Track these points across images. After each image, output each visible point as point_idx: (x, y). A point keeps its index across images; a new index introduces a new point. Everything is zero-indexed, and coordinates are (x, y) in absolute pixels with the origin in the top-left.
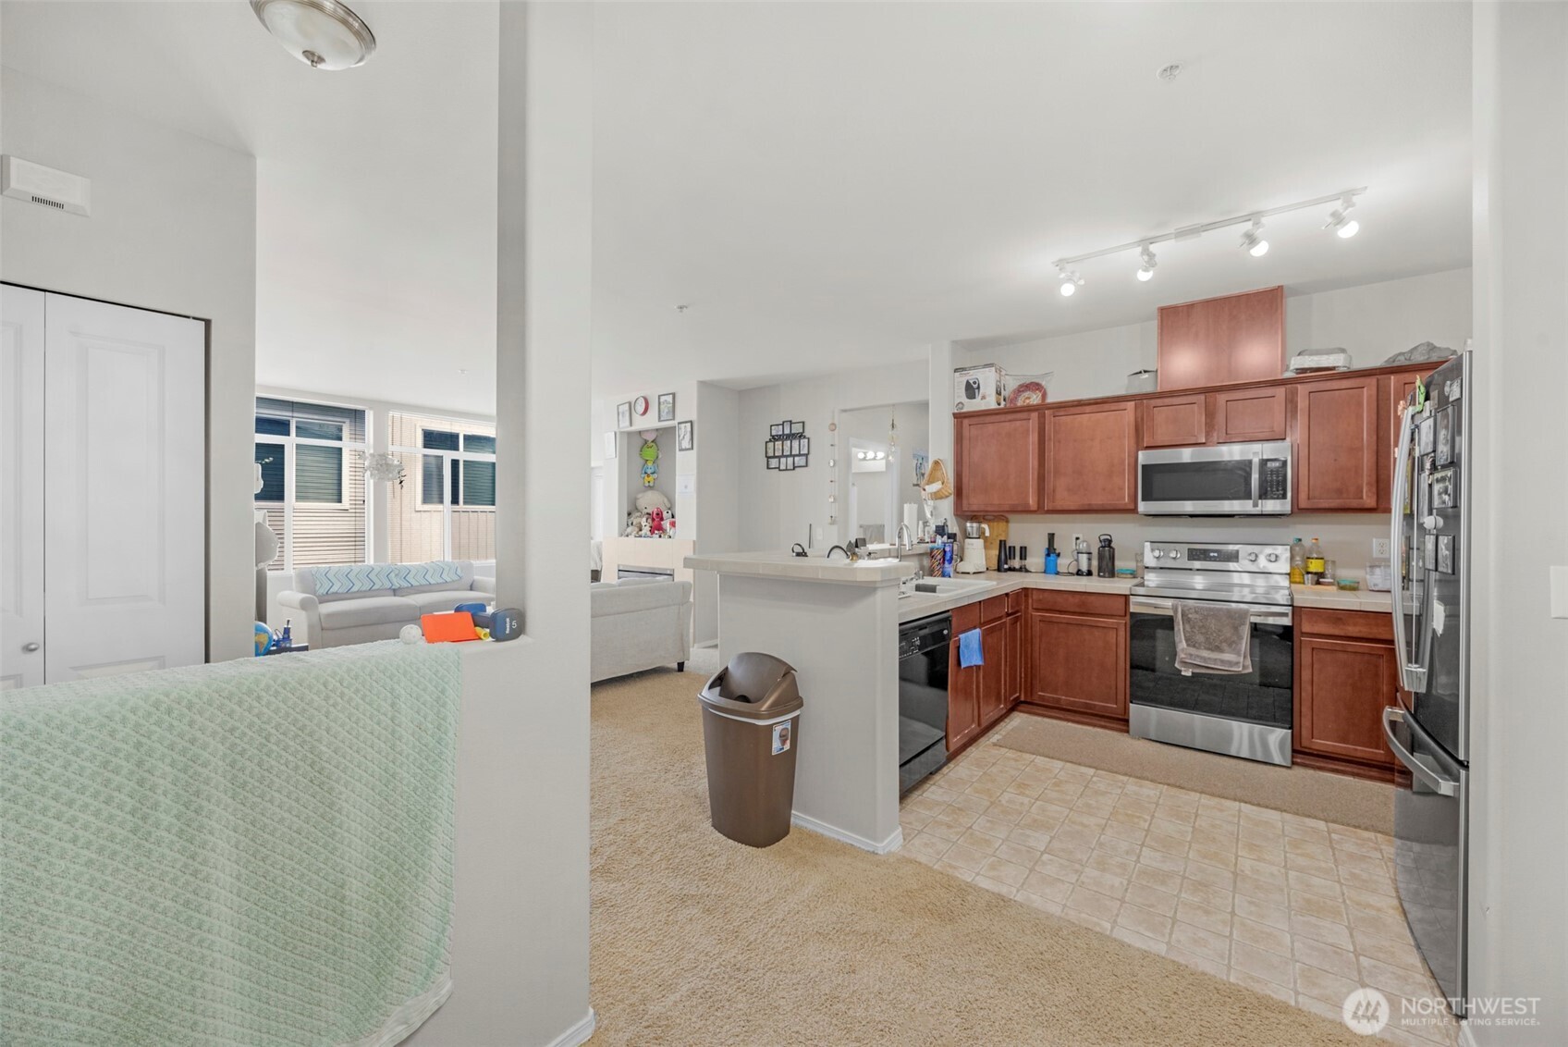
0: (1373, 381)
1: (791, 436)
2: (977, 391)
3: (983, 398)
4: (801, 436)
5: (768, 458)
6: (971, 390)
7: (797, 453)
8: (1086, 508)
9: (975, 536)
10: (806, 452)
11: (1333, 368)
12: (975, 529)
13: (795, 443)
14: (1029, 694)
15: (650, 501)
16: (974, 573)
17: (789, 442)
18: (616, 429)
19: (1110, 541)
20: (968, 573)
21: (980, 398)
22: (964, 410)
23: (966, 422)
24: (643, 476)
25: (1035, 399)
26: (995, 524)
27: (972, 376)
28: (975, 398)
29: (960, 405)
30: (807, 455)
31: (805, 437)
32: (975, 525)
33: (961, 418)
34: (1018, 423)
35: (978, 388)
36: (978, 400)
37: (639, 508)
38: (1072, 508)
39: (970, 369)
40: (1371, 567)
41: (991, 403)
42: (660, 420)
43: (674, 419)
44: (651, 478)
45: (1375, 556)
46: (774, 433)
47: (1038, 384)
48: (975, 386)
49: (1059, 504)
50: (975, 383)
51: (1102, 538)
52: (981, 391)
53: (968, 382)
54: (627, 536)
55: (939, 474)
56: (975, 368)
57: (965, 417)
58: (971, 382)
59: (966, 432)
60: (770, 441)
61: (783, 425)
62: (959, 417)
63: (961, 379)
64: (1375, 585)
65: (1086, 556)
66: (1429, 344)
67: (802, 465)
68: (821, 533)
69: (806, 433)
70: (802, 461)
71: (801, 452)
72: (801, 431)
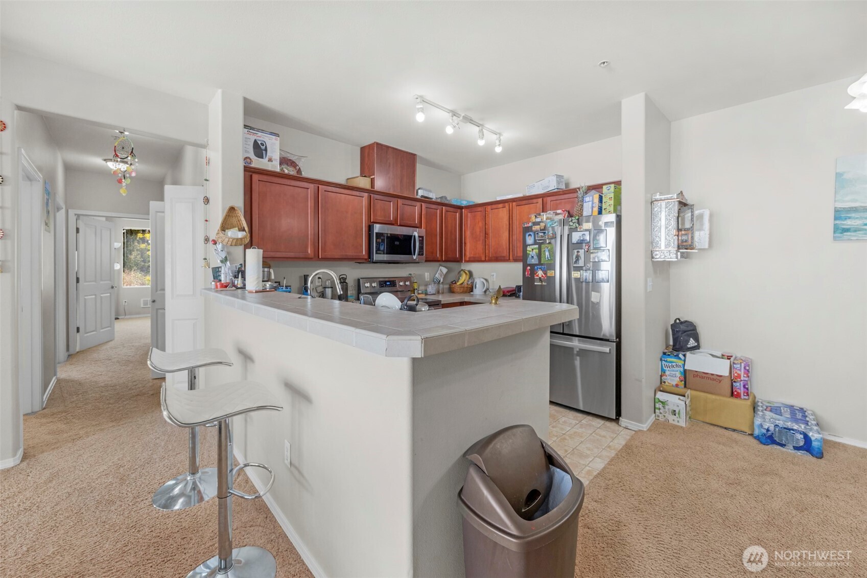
0: (440, 207)
2: (264, 152)
3: (270, 160)
6: (259, 150)
11: (431, 199)
12: (266, 273)
19: (346, 279)
21: (267, 159)
22: (253, 165)
23: (256, 177)
25: (293, 171)
27: (262, 137)
28: (263, 158)
29: (248, 160)
34: (299, 189)
35: (266, 150)
36: (265, 160)
38: (336, 257)
39: (258, 130)
40: (429, 285)
41: (275, 167)
45: (426, 280)
47: (294, 162)
48: (263, 147)
49: (329, 254)
50: (262, 144)
51: (341, 277)
52: (268, 154)
53: (255, 141)
55: (234, 220)
56: (263, 131)
57: (254, 172)
58: (259, 142)
59: (255, 187)
62: (250, 172)
63: (248, 136)
64: (430, 292)
65: (330, 289)
66: (446, 198)
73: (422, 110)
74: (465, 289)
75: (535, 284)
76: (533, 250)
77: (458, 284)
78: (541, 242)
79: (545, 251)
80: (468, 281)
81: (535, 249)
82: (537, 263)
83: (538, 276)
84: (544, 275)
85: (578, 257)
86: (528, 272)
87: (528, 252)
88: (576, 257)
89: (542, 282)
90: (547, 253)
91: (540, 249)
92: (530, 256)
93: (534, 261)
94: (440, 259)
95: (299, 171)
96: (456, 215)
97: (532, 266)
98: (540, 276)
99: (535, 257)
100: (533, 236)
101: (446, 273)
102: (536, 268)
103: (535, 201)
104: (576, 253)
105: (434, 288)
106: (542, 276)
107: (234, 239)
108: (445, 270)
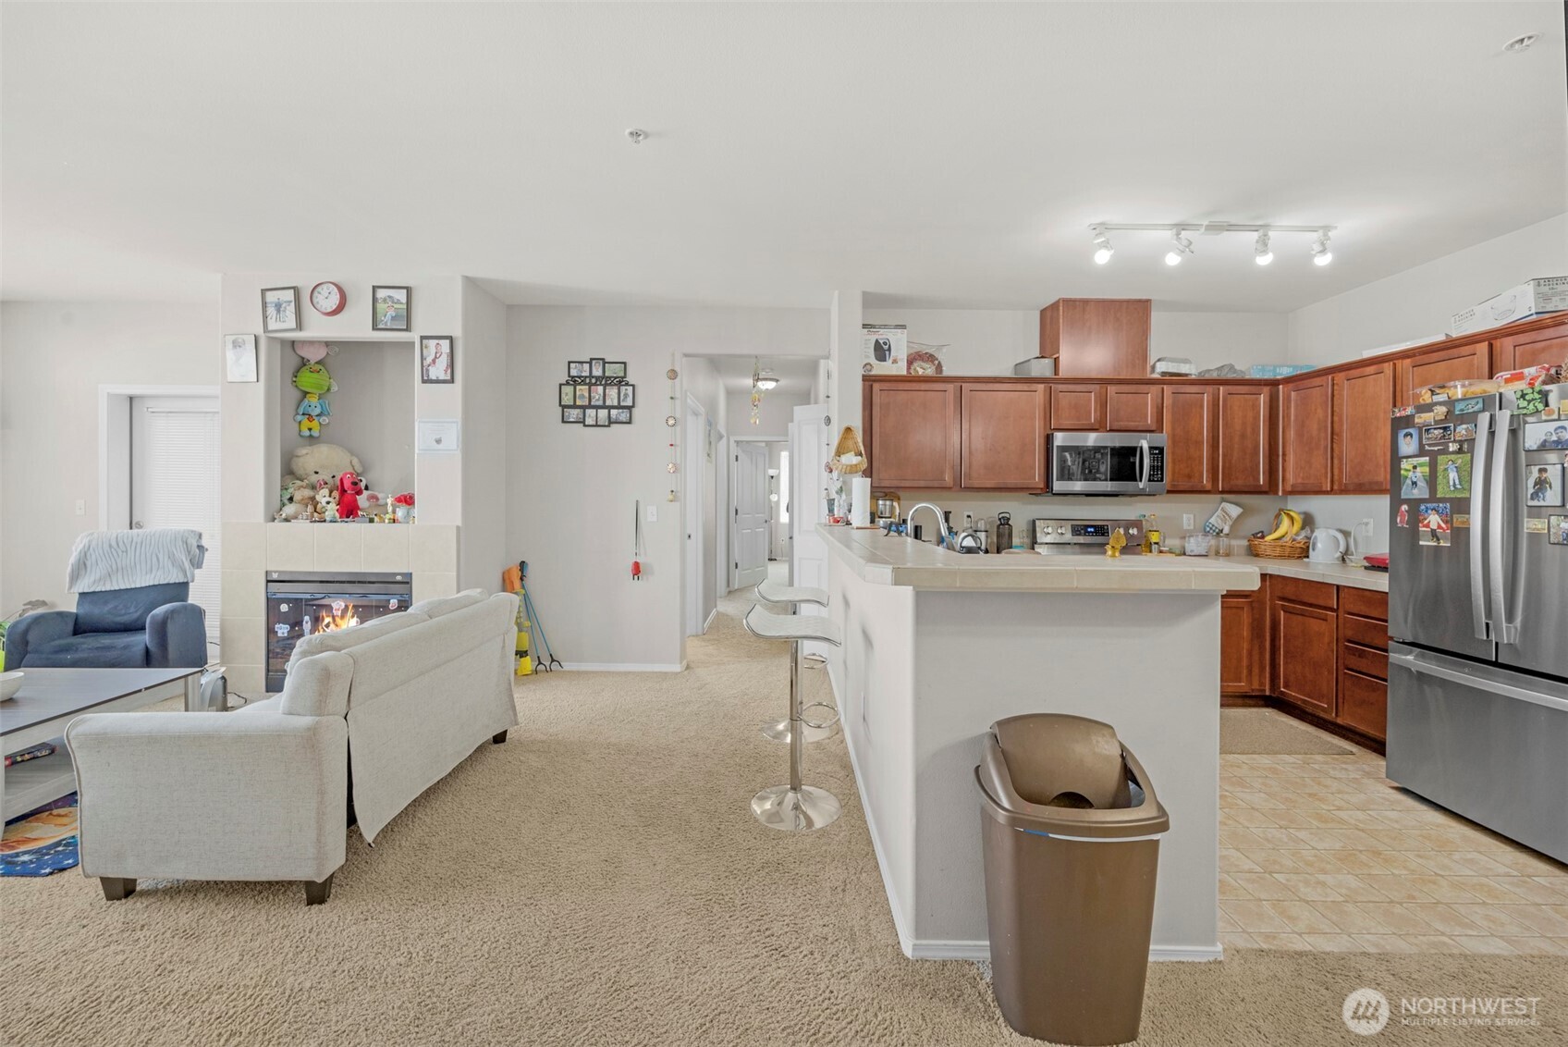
0: (1210, 389)
1: (605, 381)
2: (887, 353)
3: (895, 361)
4: (621, 382)
5: (564, 407)
6: (881, 351)
7: (616, 403)
8: (1002, 486)
9: (887, 515)
10: (629, 404)
11: (1186, 375)
12: (887, 507)
13: (612, 392)
15: (324, 461)
17: (600, 389)
18: (260, 331)
19: (1009, 519)
21: (891, 361)
22: (873, 373)
23: (876, 387)
24: (299, 418)
25: (929, 370)
27: (883, 335)
28: (885, 361)
29: (868, 367)
30: (630, 408)
31: (627, 384)
32: (888, 503)
33: (870, 380)
35: (889, 349)
36: (889, 362)
37: (300, 472)
39: (881, 327)
40: (1189, 537)
41: (900, 369)
42: (375, 328)
43: (408, 329)
44: (315, 424)
45: (1185, 527)
46: (574, 373)
47: (931, 356)
48: (886, 347)
49: (976, 483)
50: (885, 343)
51: (1001, 516)
53: (877, 341)
54: (287, 520)
55: (850, 443)
56: (885, 326)
57: (874, 381)
58: (881, 342)
59: (876, 399)
60: (567, 383)
61: (590, 363)
62: (869, 381)
63: (869, 337)
64: (1192, 551)
65: (984, 534)
67: (624, 420)
68: (655, 513)
69: (630, 379)
70: (624, 416)
71: (622, 404)
72: (622, 374)
73: (1106, 245)
74: (1288, 550)
75: (1421, 543)
76: (1415, 467)
77: (1269, 538)
78: (1436, 448)
79: (1446, 470)
80: (1297, 534)
81: (1422, 465)
82: (1427, 496)
83: (1427, 526)
84: (1443, 525)
85: (1541, 484)
86: (1403, 516)
87: (1402, 472)
88: (1536, 484)
89: (1438, 540)
90: (1453, 475)
91: (1433, 466)
92: (1409, 482)
93: (1421, 492)
94: (1209, 487)
95: (939, 367)
96: (1258, 400)
97: (1415, 504)
98: (1434, 526)
99: (1422, 484)
100: (1415, 437)
101: (1239, 517)
102: (1423, 507)
103: (1466, 350)
104: (1536, 474)
105: (1203, 544)
106: (1439, 527)
107: (847, 466)
108: (1235, 511)
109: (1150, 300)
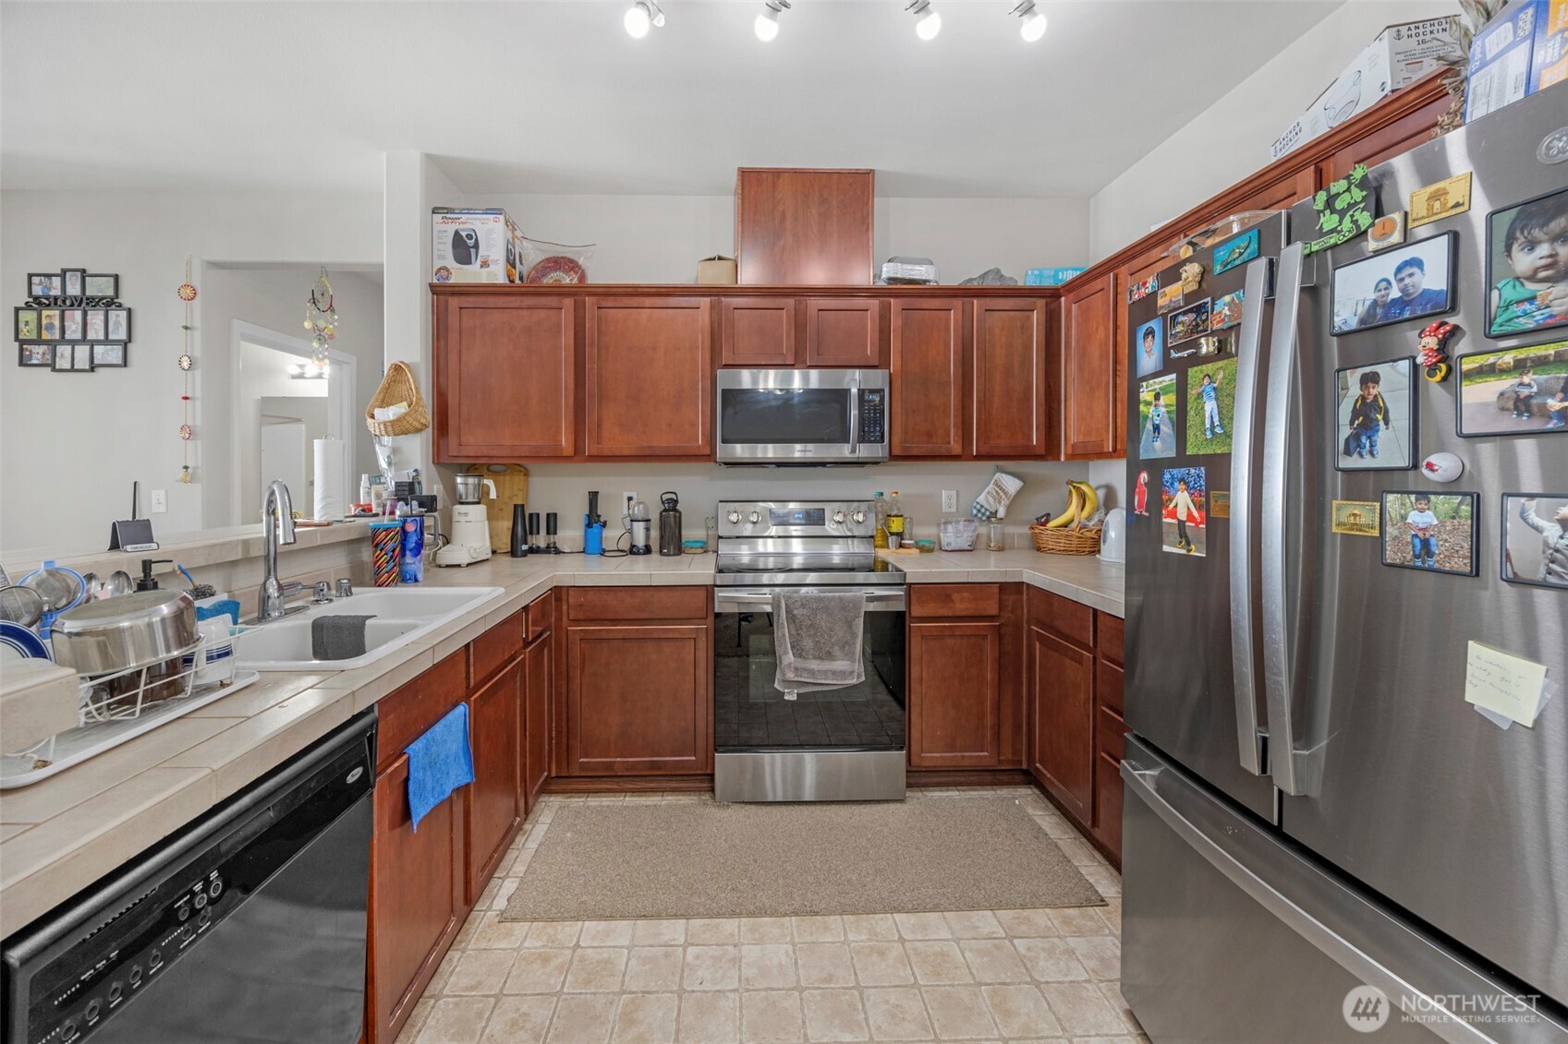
0: (958, 303)
1: (86, 303)
2: (473, 251)
3: (485, 264)
4: (111, 303)
5: (23, 343)
6: (464, 248)
7: (101, 336)
8: (647, 453)
9: (470, 500)
10: (122, 335)
11: (925, 281)
12: (471, 487)
13: (96, 318)
14: (564, 764)
16: (468, 565)
17: (78, 314)
19: (676, 502)
20: (459, 566)
21: (479, 263)
22: (452, 281)
23: (454, 302)
25: (568, 279)
26: (507, 478)
27: (467, 223)
28: (471, 263)
29: (444, 273)
30: (125, 345)
31: (119, 307)
32: (471, 480)
33: (445, 294)
34: (543, 313)
35: (476, 246)
36: (476, 266)
38: (626, 452)
39: (460, 211)
40: (945, 523)
41: (496, 274)
45: (942, 509)
46: (39, 292)
47: (571, 261)
48: (471, 243)
49: (608, 447)
50: (469, 237)
51: (665, 497)
52: (481, 252)
53: (457, 233)
55: (403, 388)
56: (469, 211)
57: (453, 294)
58: (464, 234)
59: (453, 320)
60: (28, 307)
61: (63, 277)
62: (441, 292)
63: (444, 227)
64: (949, 544)
65: (642, 525)
66: (998, 271)
67: (115, 362)
68: (163, 499)
69: (124, 299)
70: (114, 354)
71: (111, 337)
72: (110, 292)
74: (1075, 541)
75: (1166, 548)
76: (1157, 397)
77: (1052, 524)
78: (1185, 354)
79: (1200, 396)
81: (1165, 390)
82: (1173, 454)
83: (1173, 514)
84: (1196, 513)
85: (1369, 415)
86: (1141, 493)
87: (1142, 408)
88: (1355, 414)
89: (1188, 543)
90: (1210, 406)
91: (1182, 390)
92: (1149, 426)
93: (1158, 446)
94: (956, 447)
95: (582, 277)
96: (1029, 319)
97: (1156, 466)
98: (1182, 515)
99: (1167, 429)
100: (1159, 335)
101: (1019, 493)
102: (1167, 476)
104: (1355, 390)
105: (966, 535)
106: (1190, 517)
108: (1012, 485)
109: (872, 172)
